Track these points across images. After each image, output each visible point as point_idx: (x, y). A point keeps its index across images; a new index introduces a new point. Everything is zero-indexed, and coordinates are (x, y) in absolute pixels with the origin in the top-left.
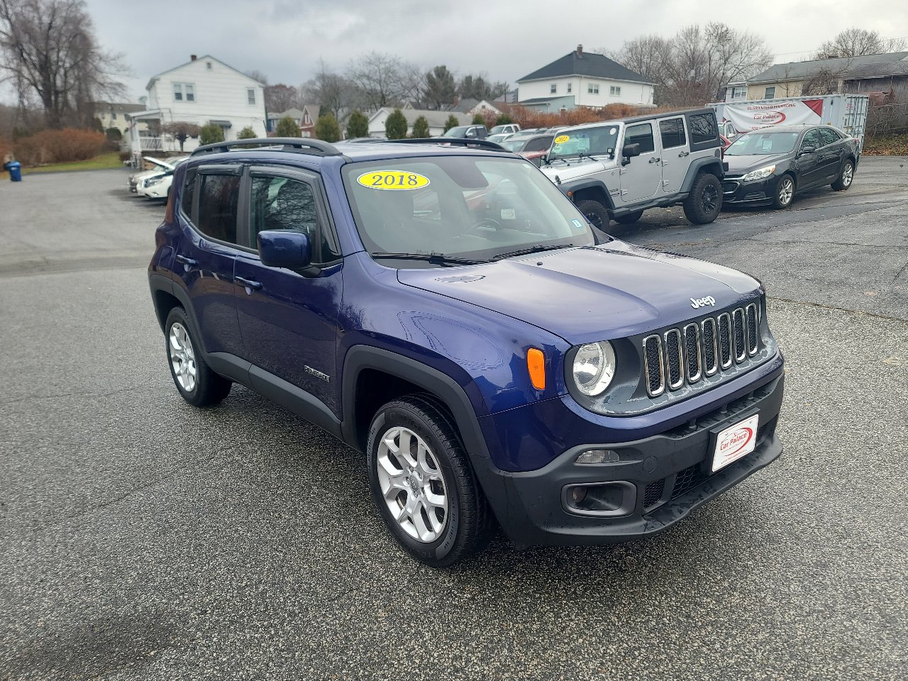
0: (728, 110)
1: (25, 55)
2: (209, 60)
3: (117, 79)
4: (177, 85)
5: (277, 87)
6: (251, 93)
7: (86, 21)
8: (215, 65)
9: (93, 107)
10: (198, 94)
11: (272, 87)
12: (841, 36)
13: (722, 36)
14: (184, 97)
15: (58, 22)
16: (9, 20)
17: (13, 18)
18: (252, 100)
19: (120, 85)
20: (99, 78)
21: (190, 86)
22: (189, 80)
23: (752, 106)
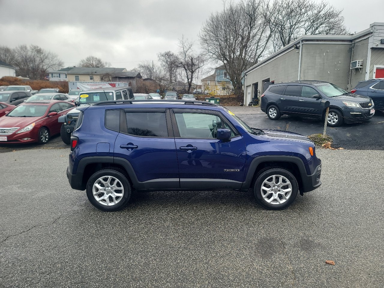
0: (80, 85)
12: (88, 58)
13: (39, 51)
23: (89, 84)
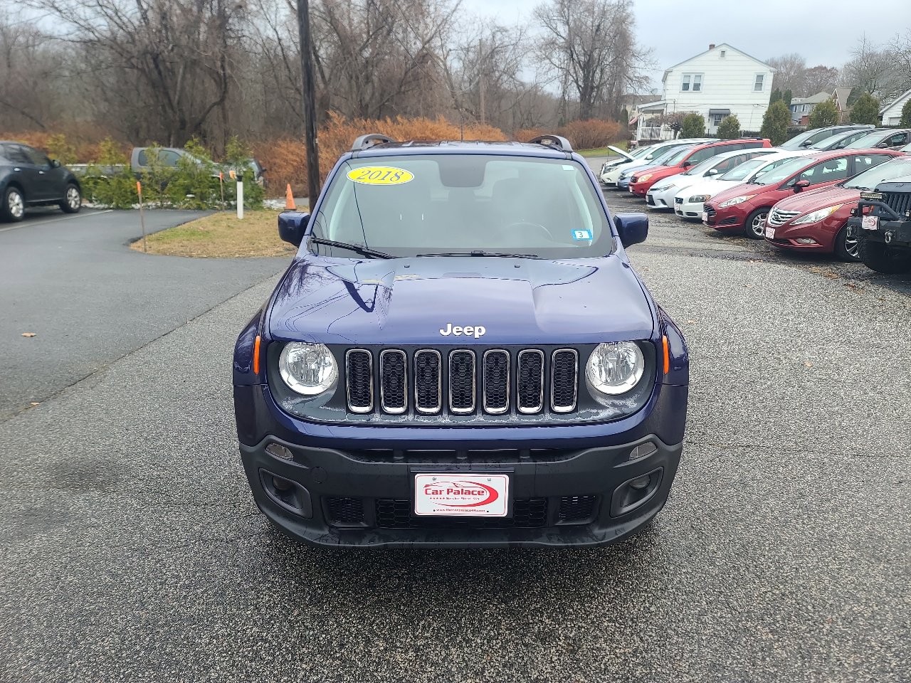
1: (575, 56)
2: (724, 48)
3: (644, 73)
4: (687, 76)
5: (816, 69)
6: (760, 77)
7: (629, 20)
8: (729, 52)
9: (622, 99)
10: (705, 83)
11: (811, 70)
14: (691, 87)
15: (607, 24)
16: (569, 25)
17: (572, 25)
18: (759, 85)
19: (646, 78)
20: (630, 73)
21: (699, 76)
22: (698, 69)
